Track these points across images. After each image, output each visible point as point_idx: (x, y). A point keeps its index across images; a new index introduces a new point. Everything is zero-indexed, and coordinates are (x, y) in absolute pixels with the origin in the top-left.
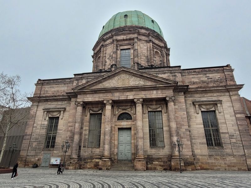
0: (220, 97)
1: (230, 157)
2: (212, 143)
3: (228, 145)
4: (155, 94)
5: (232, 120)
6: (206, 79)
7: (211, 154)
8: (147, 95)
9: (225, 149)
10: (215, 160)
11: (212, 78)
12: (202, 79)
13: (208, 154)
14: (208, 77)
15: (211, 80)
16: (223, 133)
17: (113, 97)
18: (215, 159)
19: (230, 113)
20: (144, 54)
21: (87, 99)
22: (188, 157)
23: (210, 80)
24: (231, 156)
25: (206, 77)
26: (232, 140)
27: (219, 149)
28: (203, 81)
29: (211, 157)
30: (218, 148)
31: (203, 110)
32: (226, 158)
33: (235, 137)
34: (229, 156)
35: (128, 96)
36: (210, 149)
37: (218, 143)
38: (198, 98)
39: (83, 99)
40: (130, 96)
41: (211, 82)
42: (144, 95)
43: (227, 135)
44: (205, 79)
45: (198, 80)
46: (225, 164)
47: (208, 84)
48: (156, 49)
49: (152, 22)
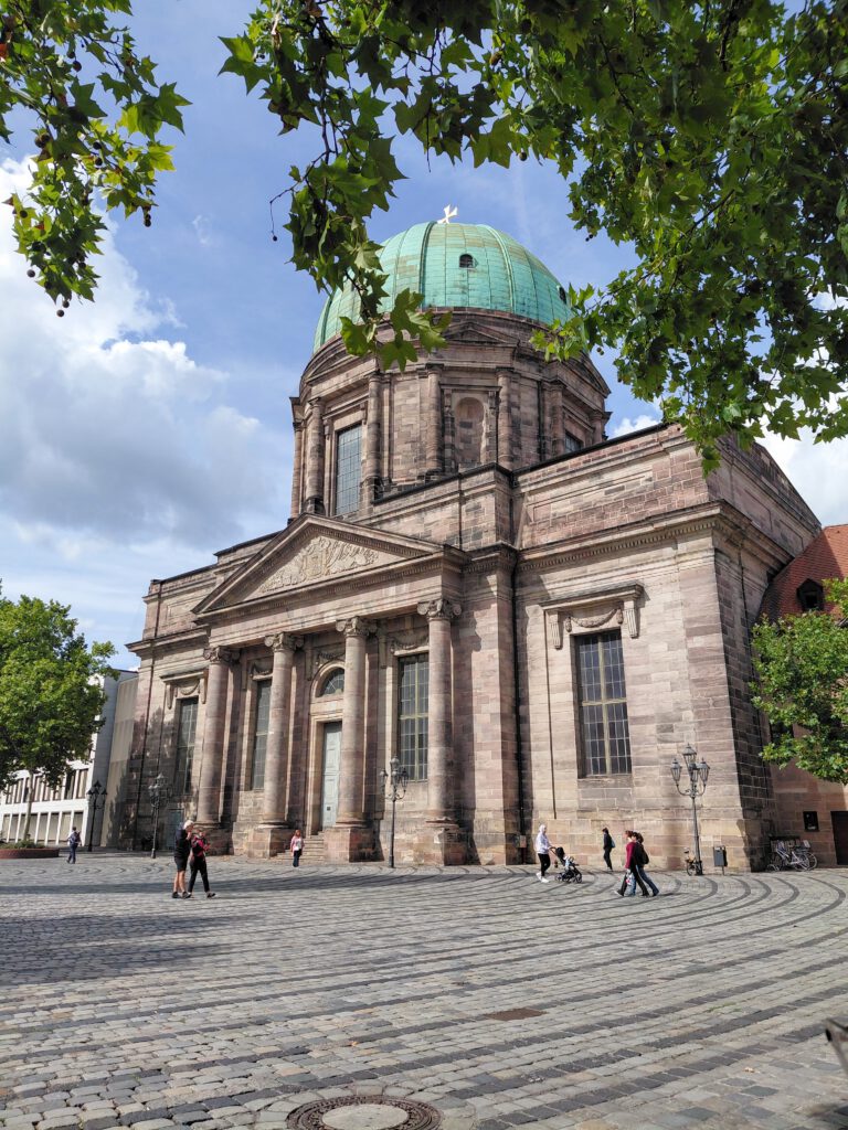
0: (639, 569)
1: (648, 815)
2: (603, 762)
3: (648, 770)
4: (390, 599)
5: (674, 665)
6: (601, 494)
7: (585, 805)
8: (371, 604)
9: (637, 784)
10: (593, 827)
11: (622, 488)
12: (585, 499)
13: (576, 805)
14: (609, 483)
15: (617, 495)
16: (636, 720)
17: (289, 623)
18: (595, 823)
19: (668, 633)
20: (408, 429)
21: (231, 636)
22: (490, 815)
23: (614, 496)
24: (655, 813)
25: (602, 486)
26: (663, 748)
27: (615, 785)
28: (589, 504)
29: (586, 814)
30: (613, 781)
32: (631, 820)
33: (676, 732)
34: (648, 813)
35: (323, 612)
36: (587, 784)
37: (622, 760)
38: (562, 584)
39: (221, 638)
40: (329, 613)
41: (616, 504)
42: (363, 606)
43: (651, 729)
44: (596, 496)
45: (570, 508)
47: (602, 516)
48: (463, 391)
49: (462, 265)
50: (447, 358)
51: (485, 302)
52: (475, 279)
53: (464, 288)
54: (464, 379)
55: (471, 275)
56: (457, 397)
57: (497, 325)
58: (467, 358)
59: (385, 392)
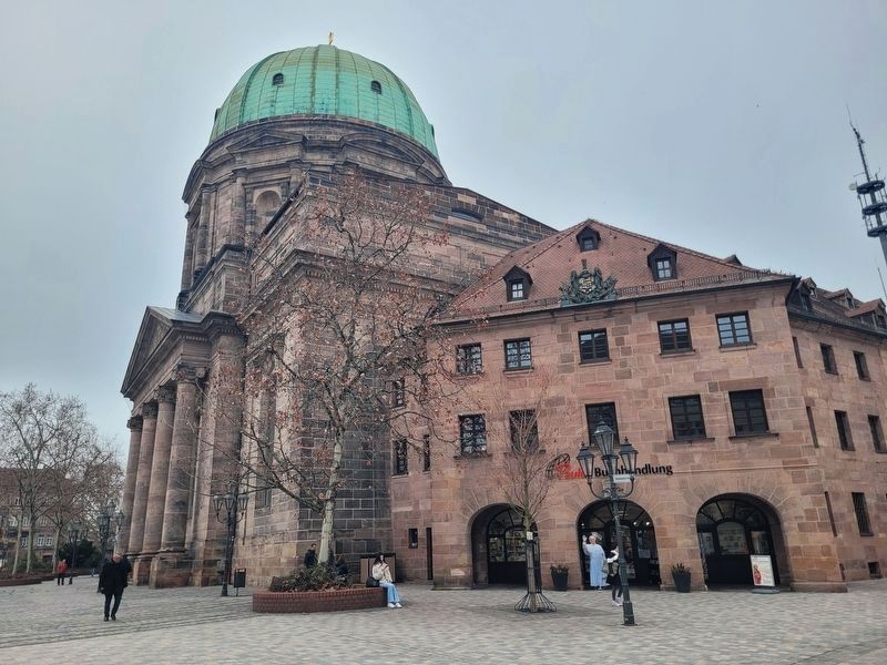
13: (252, 532)
20: (225, 225)
27: (266, 514)
30: (265, 510)
34: (272, 537)
36: (257, 514)
48: (263, 187)
49: (274, 84)
50: (249, 162)
51: (289, 109)
52: (284, 93)
53: (273, 101)
54: (266, 176)
55: (280, 89)
56: (258, 193)
57: (292, 126)
58: (265, 159)
59: (213, 200)
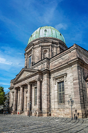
0: (66, 71)
2: (62, 101)
4: (33, 79)
5: (71, 86)
9: (66, 104)
10: (59, 111)
11: (64, 59)
12: (59, 61)
13: (57, 108)
17: (22, 84)
19: (71, 81)
21: (16, 86)
25: (61, 59)
30: (63, 104)
31: (58, 81)
34: (67, 109)
35: (25, 82)
36: (59, 105)
42: (29, 80)
43: (68, 96)
45: (57, 63)
46: (64, 113)
48: (45, 49)
49: (45, 31)
50: (42, 44)
51: (48, 36)
53: (45, 34)
58: (45, 44)
59: (34, 50)
